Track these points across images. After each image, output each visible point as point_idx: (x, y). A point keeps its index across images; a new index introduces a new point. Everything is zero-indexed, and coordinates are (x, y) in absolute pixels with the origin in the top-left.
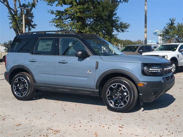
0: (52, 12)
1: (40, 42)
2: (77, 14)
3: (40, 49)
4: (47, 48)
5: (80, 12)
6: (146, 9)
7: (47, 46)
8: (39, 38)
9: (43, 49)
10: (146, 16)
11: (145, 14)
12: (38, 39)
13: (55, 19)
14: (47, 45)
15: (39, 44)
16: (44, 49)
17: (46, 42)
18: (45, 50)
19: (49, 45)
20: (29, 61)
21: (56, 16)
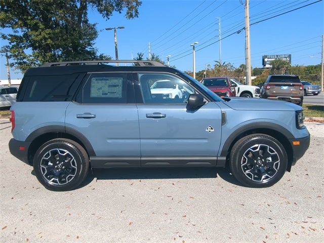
0: (4, 37)
1: (93, 80)
2: (45, 41)
3: (94, 93)
4: (113, 91)
5: (50, 38)
6: (116, 41)
7: (111, 88)
8: (88, 73)
9: (103, 94)
10: (116, 49)
11: (116, 47)
12: (87, 75)
13: (7, 47)
14: (109, 86)
15: (92, 84)
16: (106, 94)
17: (107, 80)
18: (109, 96)
19: (115, 86)
20: (78, 117)
21: (10, 43)
